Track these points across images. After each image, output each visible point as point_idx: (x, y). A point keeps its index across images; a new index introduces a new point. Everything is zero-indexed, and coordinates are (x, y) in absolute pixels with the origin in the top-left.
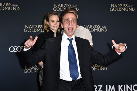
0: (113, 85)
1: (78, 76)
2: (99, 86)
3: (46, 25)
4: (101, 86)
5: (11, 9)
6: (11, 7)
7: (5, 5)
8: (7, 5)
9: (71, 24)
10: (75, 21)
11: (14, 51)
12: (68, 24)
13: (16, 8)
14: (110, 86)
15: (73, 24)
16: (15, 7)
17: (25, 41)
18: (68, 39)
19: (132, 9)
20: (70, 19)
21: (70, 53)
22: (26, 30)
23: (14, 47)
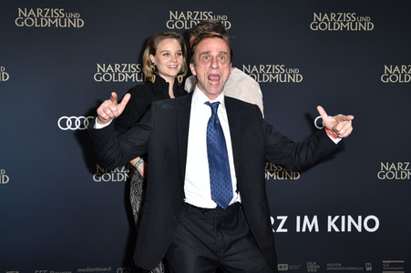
0: (315, 217)
1: (232, 197)
2: (279, 218)
3: (150, 63)
4: (284, 218)
5: (63, 24)
6: (63, 20)
7: (49, 14)
8: (54, 14)
9: (214, 66)
10: (227, 57)
11: (69, 127)
12: (209, 65)
13: (76, 22)
14: (306, 217)
15: (220, 65)
16: (72, 20)
17: (100, 103)
18: (208, 103)
19: (367, 25)
20: (214, 54)
21: (213, 140)
22: (98, 77)
23: (69, 119)
